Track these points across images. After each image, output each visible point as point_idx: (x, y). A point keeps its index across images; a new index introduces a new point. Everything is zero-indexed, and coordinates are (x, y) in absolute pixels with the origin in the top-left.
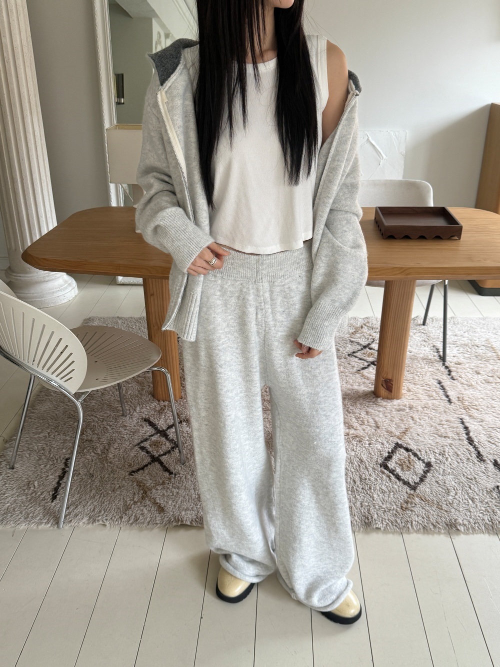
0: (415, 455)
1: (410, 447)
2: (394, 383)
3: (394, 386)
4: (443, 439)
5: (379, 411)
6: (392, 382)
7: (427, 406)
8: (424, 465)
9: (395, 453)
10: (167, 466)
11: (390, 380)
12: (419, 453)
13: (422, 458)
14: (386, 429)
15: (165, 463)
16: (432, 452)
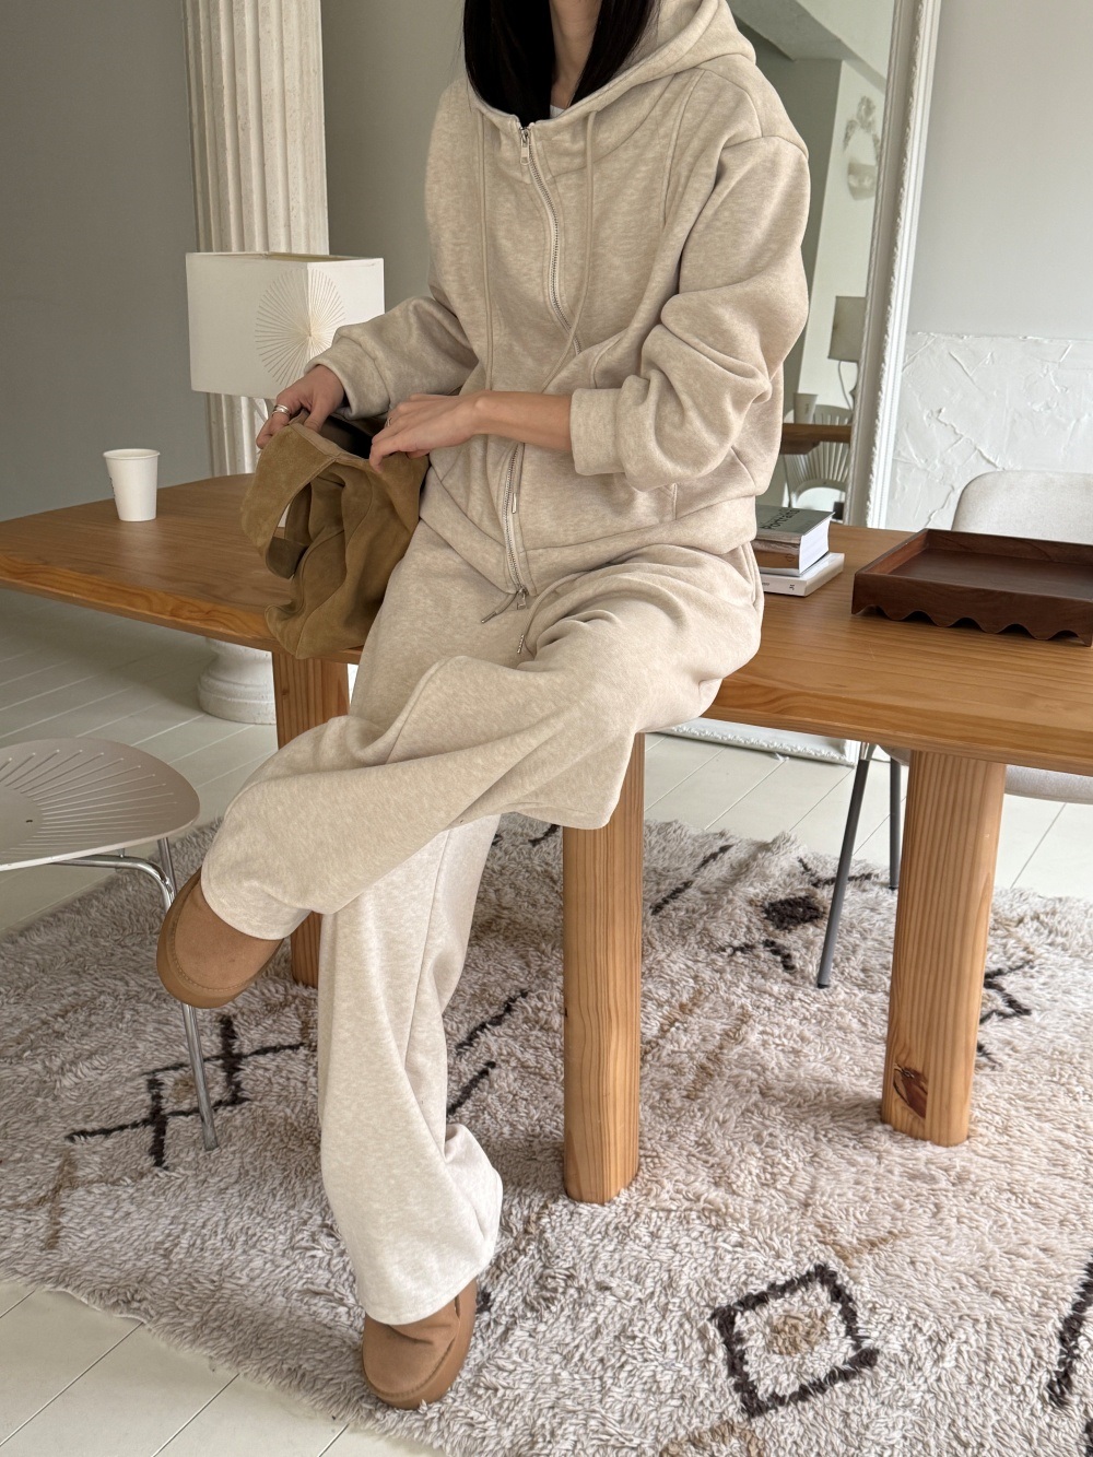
0: (849, 1316)
1: (853, 1290)
2: (930, 1088)
3: (929, 1098)
4: (986, 1297)
5: (852, 1163)
6: (923, 1084)
7: (1017, 1188)
8: (852, 1354)
9: (793, 1291)
10: (166, 1142)
11: (916, 1073)
12: (862, 1315)
13: (861, 1333)
14: (825, 1216)
15: (169, 1133)
16: (911, 1323)
